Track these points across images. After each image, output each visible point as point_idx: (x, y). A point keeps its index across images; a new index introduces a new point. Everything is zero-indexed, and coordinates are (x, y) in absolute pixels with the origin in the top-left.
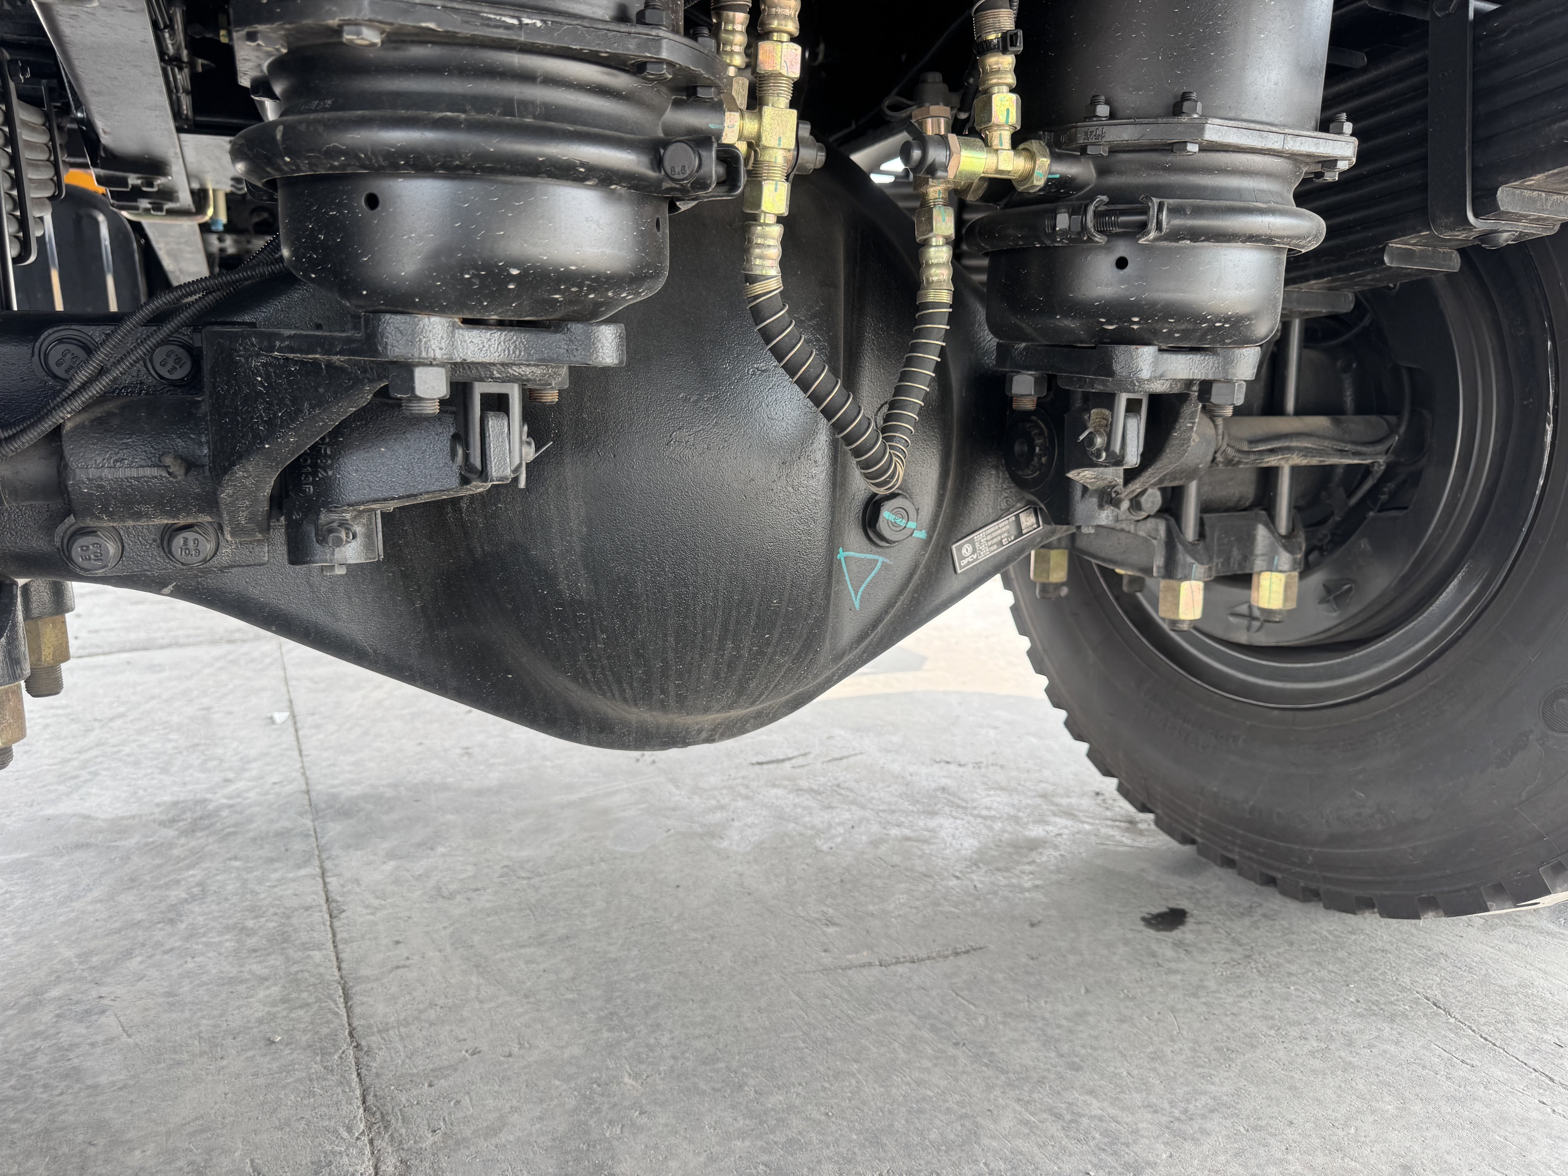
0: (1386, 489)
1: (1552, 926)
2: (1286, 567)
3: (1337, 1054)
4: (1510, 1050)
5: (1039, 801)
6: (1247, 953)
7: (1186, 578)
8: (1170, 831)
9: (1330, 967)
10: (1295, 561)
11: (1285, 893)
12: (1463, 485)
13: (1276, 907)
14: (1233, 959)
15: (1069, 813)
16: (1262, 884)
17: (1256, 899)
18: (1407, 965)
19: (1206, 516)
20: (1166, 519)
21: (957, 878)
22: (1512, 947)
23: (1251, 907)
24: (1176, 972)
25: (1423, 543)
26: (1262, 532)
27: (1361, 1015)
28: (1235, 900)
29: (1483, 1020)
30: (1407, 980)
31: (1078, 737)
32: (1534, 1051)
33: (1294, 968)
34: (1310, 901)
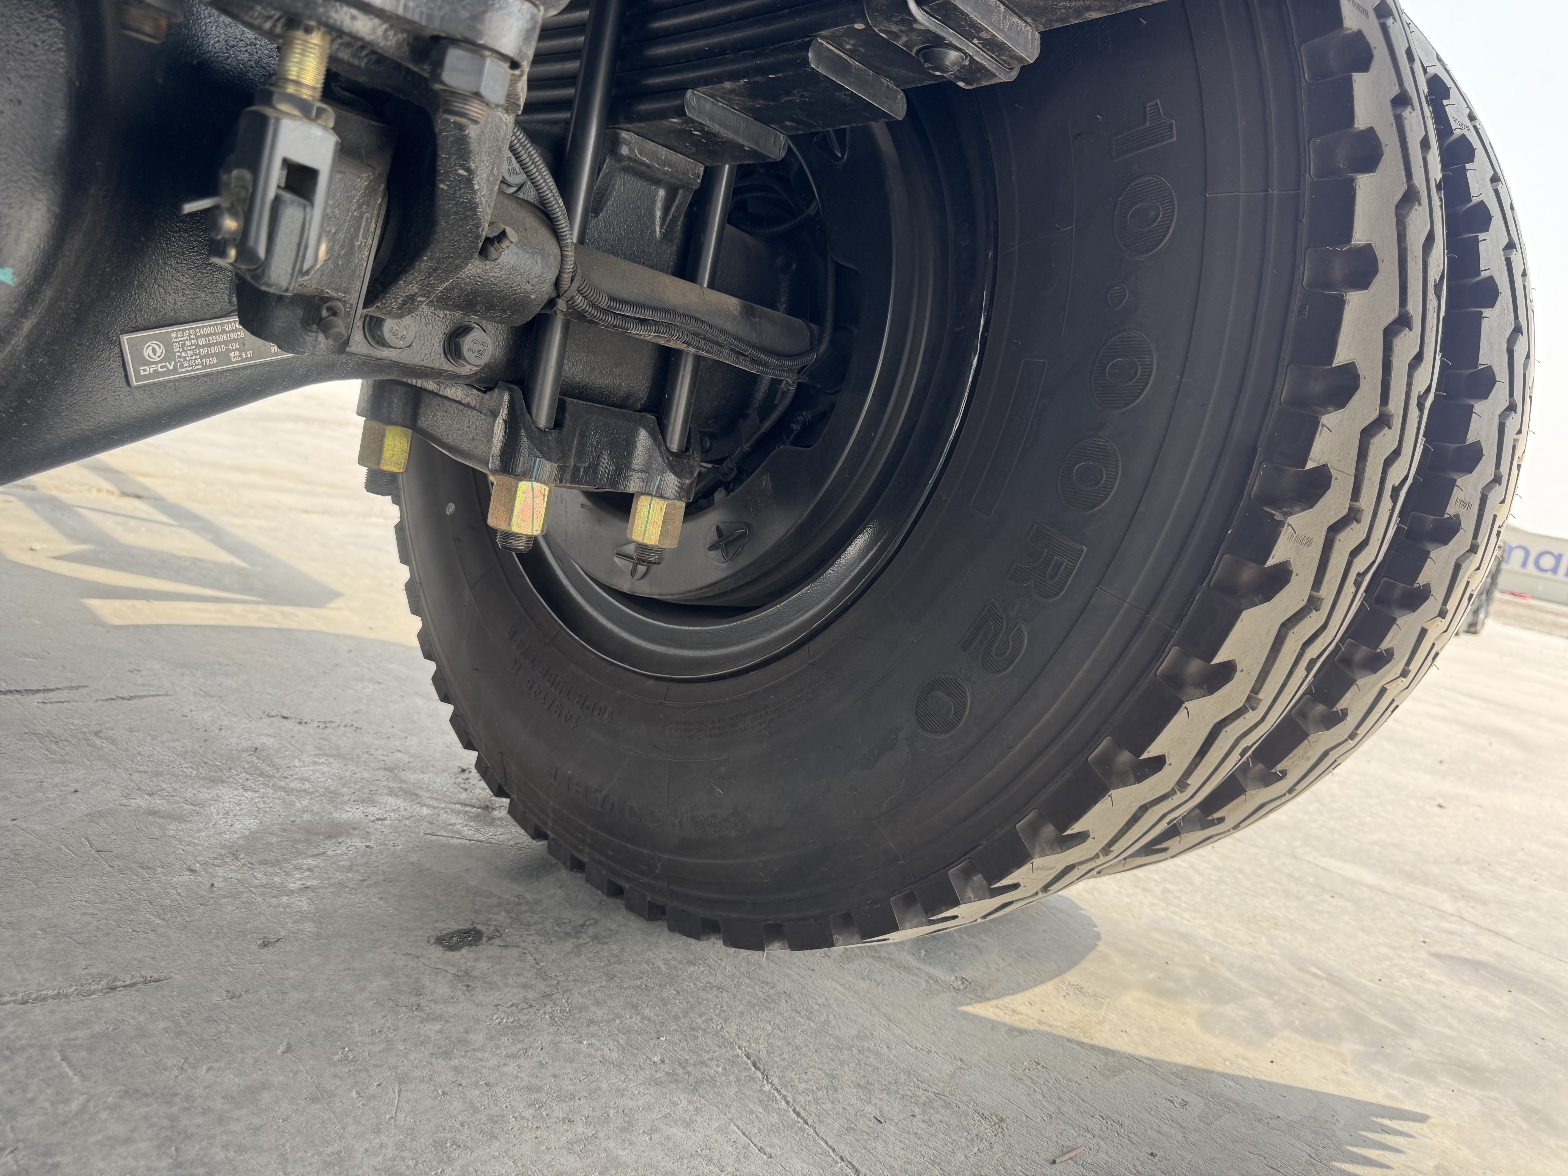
0: (800, 418)
1: (910, 959)
2: (670, 492)
3: (604, 1144)
4: (821, 1129)
5: (381, 774)
6: (547, 990)
7: (526, 475)
8: (523, 822)
9: (647, 1012)
10: (681, 487)
11: (631, 908)
12: (879, 422)
13: (614, 927)
14: (525, 1000)
15: (412, 794)
16: (608, 895)
17: (594, 914)
18: (741, 1008)
19: (568, 400)
20: (510, 390)
21: (193, 871)
22: (863, 985)
23: (582, 926)
24: (437, 1018)
25: (826, 486)
26: (643, 438)
27: (658, 1083)
28: (567, 914)
29: (802, 1086)
30: (733, 1029)
31: (445, 698)
32: (849, 1129)
33: (599, 1013)
34: (658, 920)
